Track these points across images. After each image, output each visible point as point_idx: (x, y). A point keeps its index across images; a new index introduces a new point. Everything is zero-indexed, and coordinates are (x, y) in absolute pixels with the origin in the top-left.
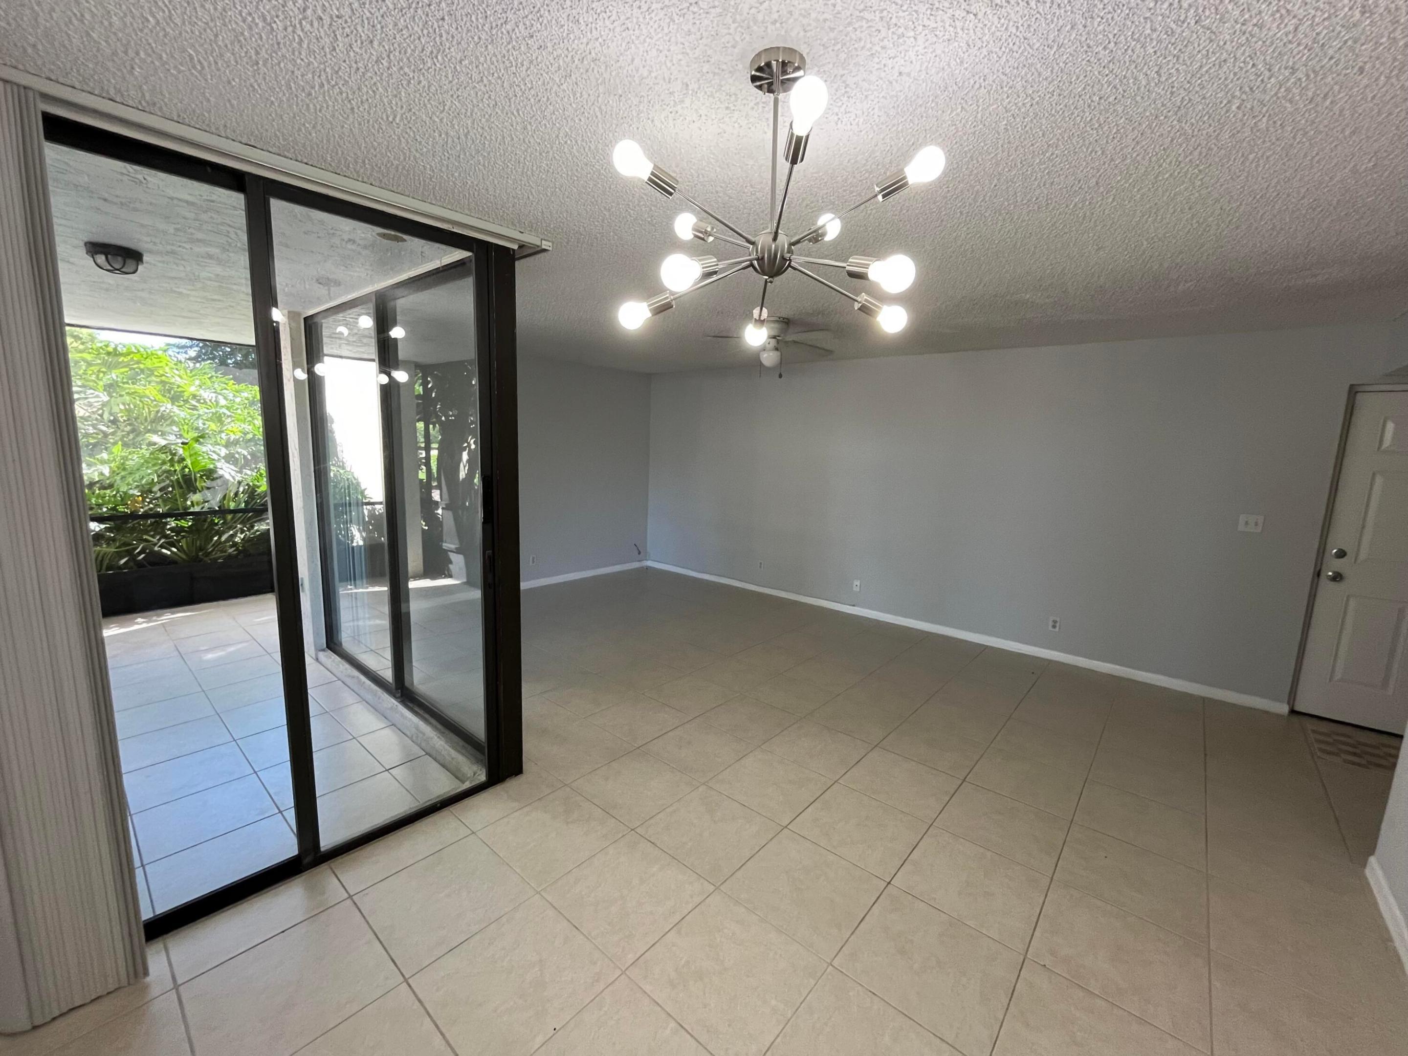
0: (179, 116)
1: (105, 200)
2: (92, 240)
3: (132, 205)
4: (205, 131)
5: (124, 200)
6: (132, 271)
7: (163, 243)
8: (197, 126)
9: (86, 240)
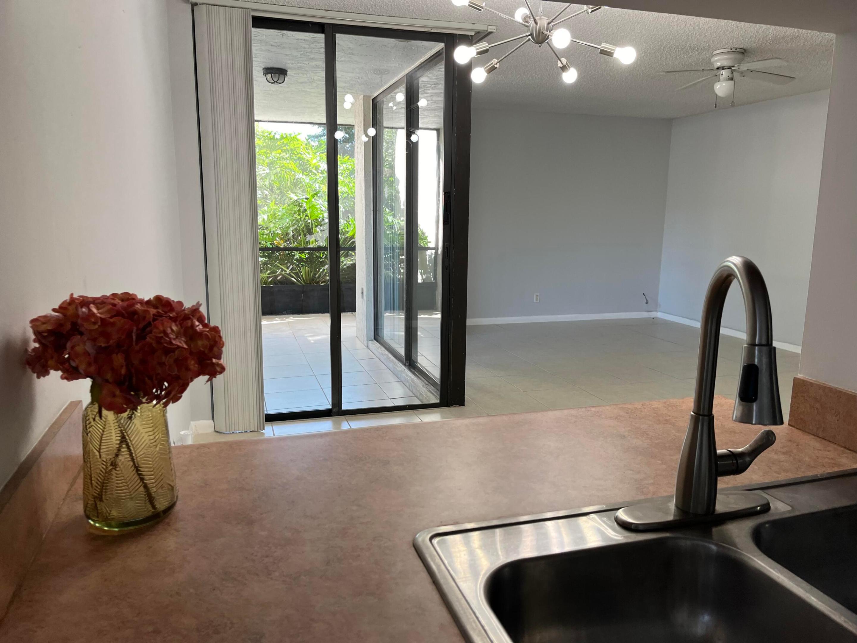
0: (298, 5)
1: (272, 45)
2: (266, 67)
3: (282, 46)
4: (308, 8)
5: (279, 44)
6: (282, 82)
7: (296, 63)
8: (305, 7)
9: (263, 67)
